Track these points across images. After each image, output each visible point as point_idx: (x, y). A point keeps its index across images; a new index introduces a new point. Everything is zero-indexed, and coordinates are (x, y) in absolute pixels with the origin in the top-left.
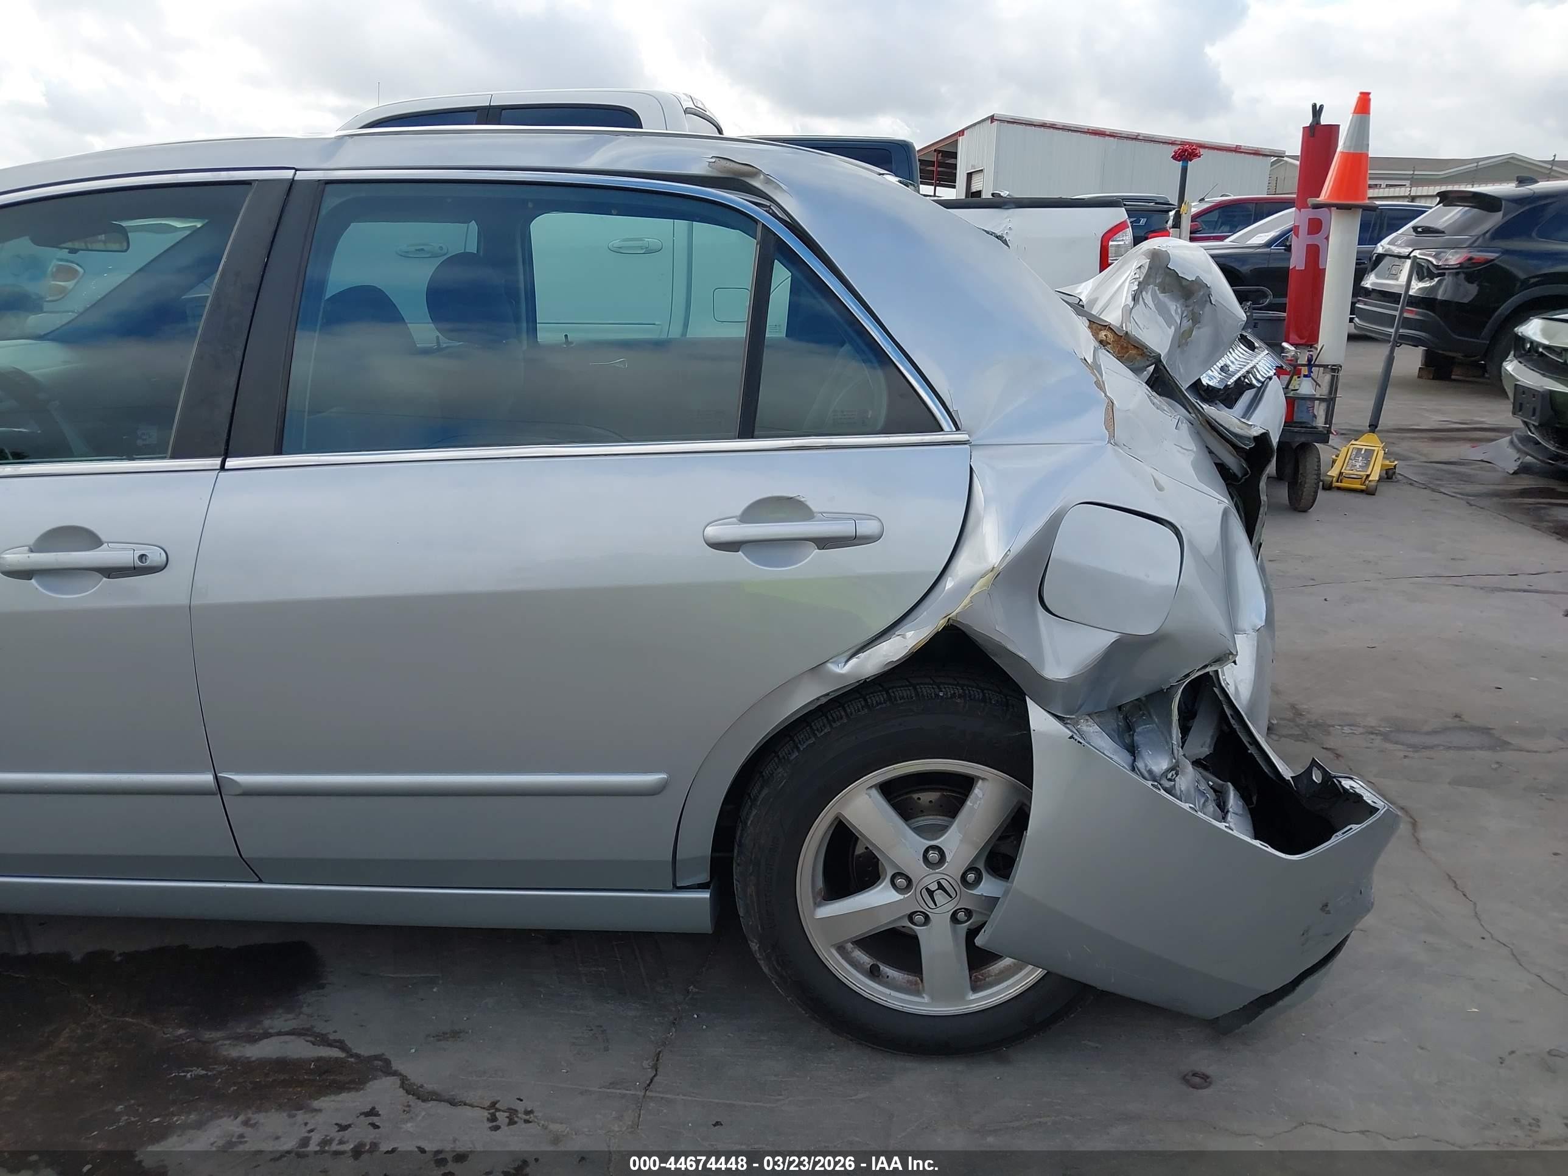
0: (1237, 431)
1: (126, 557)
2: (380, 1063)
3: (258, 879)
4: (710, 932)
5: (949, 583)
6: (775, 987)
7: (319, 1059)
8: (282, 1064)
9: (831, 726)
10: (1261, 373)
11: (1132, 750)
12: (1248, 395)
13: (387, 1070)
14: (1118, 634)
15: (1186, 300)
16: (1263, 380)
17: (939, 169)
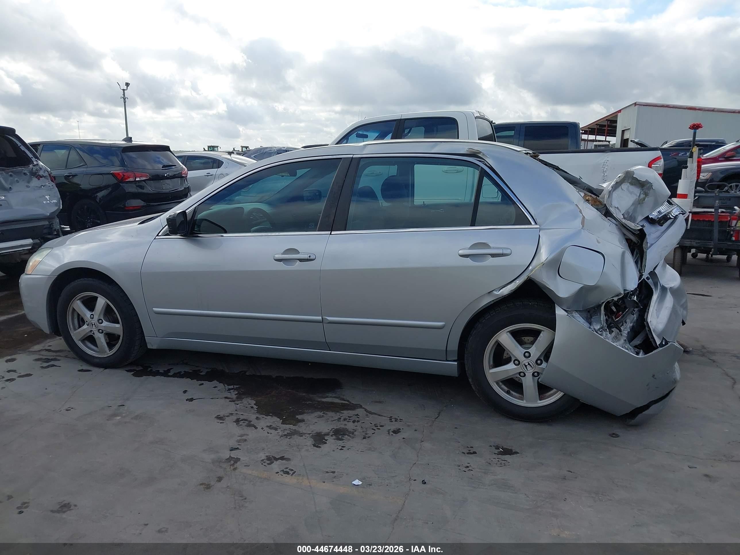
0: (633, 228)
1: (306, 256)
2: (359, 406)
3: (329, 350)
4: (457, 376)
5: (530, 268)
6: (476, 394)
7: (342, 403)
8: (332, 403)
9: (495, 313)
10: (673, 213)
11: (590, 324)
12: (670, 221)
13: (361, 407)
14: (583, 285)
15: (642, 188)
16: (674, 216)
17: (608, 128)
